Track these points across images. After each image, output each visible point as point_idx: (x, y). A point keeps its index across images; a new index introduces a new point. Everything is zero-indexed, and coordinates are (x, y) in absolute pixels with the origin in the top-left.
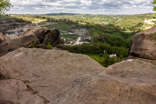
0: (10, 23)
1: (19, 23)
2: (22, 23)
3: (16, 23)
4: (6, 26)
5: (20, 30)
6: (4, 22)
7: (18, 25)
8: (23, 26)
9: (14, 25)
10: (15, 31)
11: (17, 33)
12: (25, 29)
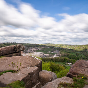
8: (32, 48)
9: (28, 48)
10: (28, 50)
11: (29, 52)
12: (32, 50)
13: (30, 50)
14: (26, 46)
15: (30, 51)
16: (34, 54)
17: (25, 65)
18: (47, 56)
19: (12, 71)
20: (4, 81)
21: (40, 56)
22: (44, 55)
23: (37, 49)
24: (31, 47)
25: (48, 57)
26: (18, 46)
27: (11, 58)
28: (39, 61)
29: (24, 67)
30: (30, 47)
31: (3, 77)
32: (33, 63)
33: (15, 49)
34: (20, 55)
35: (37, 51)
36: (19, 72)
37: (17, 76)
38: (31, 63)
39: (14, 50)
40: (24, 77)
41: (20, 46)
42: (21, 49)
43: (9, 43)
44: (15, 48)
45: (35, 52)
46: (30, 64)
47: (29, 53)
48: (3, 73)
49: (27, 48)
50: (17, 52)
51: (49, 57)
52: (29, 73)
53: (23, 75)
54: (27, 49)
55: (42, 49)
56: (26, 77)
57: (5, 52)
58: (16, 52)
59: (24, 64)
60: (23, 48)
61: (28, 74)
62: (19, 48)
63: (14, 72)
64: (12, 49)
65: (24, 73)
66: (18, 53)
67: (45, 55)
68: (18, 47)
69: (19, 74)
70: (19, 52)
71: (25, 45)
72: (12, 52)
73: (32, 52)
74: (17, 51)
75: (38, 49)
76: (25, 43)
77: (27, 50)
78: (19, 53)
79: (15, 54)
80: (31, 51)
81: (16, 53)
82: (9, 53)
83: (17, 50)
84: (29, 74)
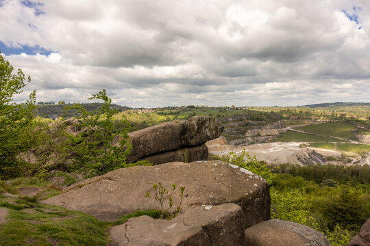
0: (241, 122)
1: (254, 122)
2: (260, 122)
3: (250, 122)
4: (232, 127)
5: (256, 133)
6: (230, 119)
7: (253, 125)
8: (260, 126)
9: (246, 125)
10: (247, 135)
11: (250, 139)
12: (264, 132)
13: (256, 131)
14: (236, 116)
15: (253, 137)
16: (271, 150)
17: (203, 196)
18: (330, 159)
19: (156, 215)
20: (126, 241)
21: (295, 158)
22: (314, 152)
23: (284, 130)
24: (258, 119)
25: (335, 163)
26: (194, 122)
27: (157, 168)
28: (256, 185)
29: (196, 204)
30: (252, 119)
31: (124, 231)
32: (232, 189)
33: (186, 135)
34: (205, 155)
35: (283, 137)
36: (176, 219)
37: (168, 230)
38: (224, 188)
39: (180, 139)
40: (188, 235)
41: (201, 123)
42: (208, 134)
43: (174, 108)
44: (184, 130)
45: (274, 141)
46: (218, 192)
47: (251, 146)
48: (130, 216)
49: (240, 125)
50: (192, 146)
51: (340, 164)
52: (204, 224)
53: (185, 228)
54: (243, 129)
55: (304, 128)
56: (193, 237)
57: (152, 145)
58: (188, 146)
59: (198, 192)
60: (216, 128)
61: (199, 230)
62: (198, 129)
63: (164, 218)
64: (173, 134)
65: (189, 223)
66: (197, 149)
67: (321, 156)
68: (196, 127)
69: (173, 226)
70: (202, 143)
71: (235, 112)
72: (174, 146)
73: (263, 142)
74: (193, 142)
75: (289, 128)
76: (233, 107)
77: (244, 133)
78: (201, 148)
79: (186, 152)
80: (259, 139)
81: (191, 150)
82: (164, 149)
83: (192, 138)
84: (205, 228)
